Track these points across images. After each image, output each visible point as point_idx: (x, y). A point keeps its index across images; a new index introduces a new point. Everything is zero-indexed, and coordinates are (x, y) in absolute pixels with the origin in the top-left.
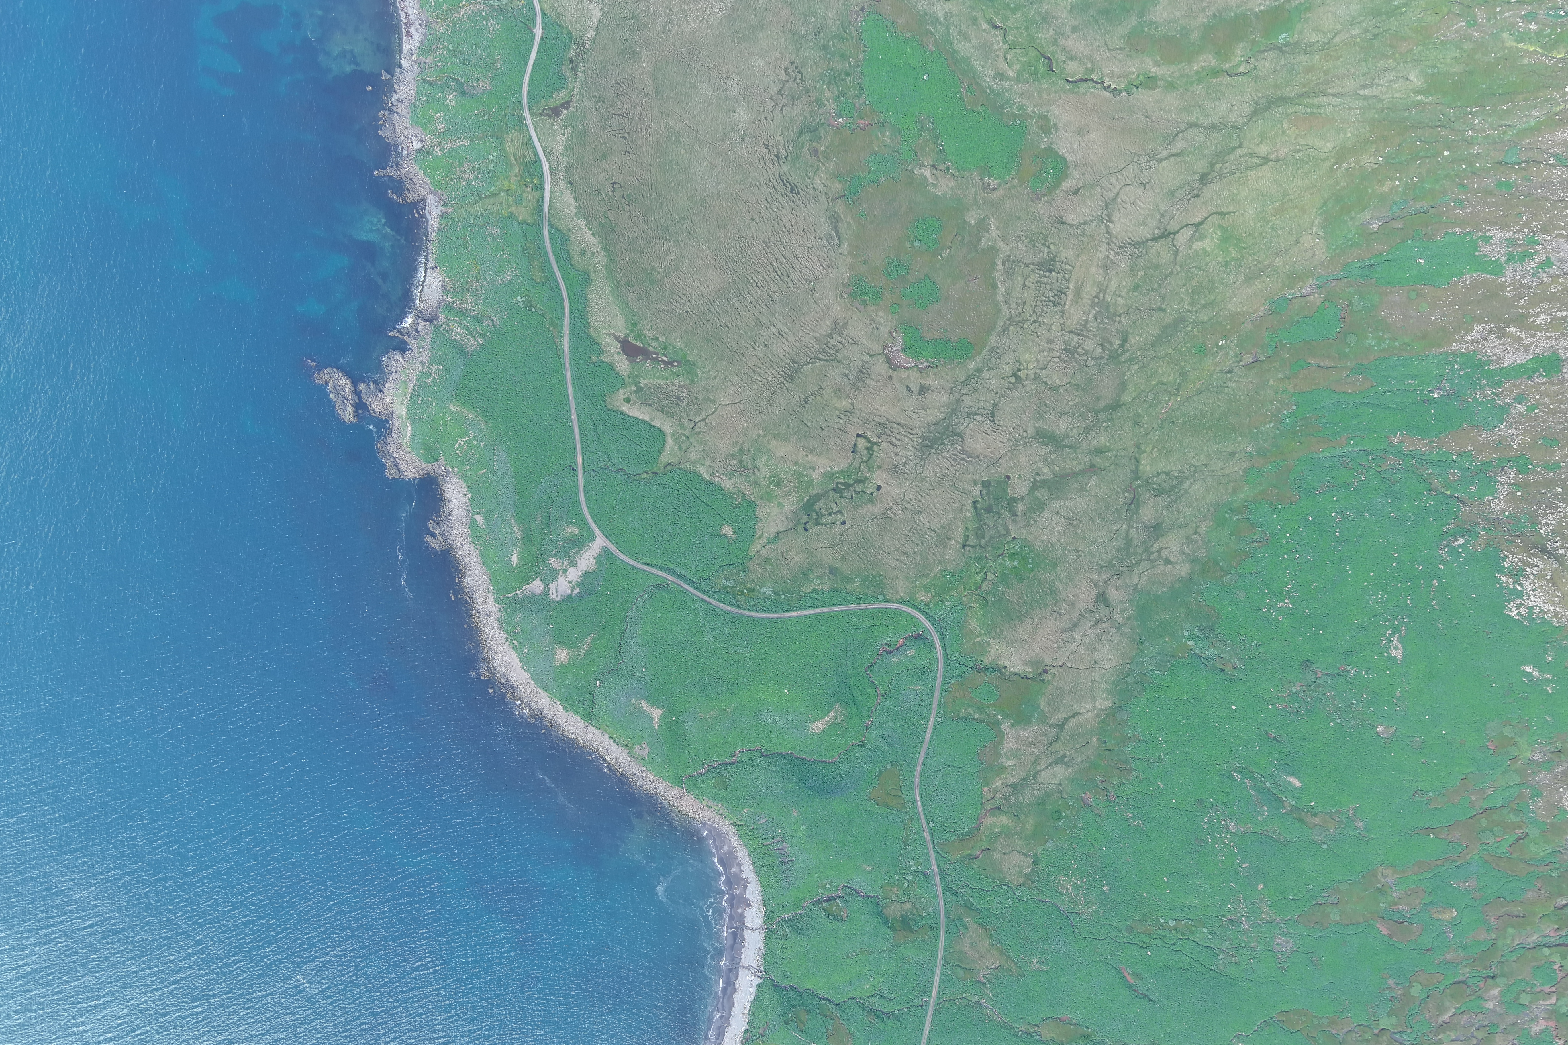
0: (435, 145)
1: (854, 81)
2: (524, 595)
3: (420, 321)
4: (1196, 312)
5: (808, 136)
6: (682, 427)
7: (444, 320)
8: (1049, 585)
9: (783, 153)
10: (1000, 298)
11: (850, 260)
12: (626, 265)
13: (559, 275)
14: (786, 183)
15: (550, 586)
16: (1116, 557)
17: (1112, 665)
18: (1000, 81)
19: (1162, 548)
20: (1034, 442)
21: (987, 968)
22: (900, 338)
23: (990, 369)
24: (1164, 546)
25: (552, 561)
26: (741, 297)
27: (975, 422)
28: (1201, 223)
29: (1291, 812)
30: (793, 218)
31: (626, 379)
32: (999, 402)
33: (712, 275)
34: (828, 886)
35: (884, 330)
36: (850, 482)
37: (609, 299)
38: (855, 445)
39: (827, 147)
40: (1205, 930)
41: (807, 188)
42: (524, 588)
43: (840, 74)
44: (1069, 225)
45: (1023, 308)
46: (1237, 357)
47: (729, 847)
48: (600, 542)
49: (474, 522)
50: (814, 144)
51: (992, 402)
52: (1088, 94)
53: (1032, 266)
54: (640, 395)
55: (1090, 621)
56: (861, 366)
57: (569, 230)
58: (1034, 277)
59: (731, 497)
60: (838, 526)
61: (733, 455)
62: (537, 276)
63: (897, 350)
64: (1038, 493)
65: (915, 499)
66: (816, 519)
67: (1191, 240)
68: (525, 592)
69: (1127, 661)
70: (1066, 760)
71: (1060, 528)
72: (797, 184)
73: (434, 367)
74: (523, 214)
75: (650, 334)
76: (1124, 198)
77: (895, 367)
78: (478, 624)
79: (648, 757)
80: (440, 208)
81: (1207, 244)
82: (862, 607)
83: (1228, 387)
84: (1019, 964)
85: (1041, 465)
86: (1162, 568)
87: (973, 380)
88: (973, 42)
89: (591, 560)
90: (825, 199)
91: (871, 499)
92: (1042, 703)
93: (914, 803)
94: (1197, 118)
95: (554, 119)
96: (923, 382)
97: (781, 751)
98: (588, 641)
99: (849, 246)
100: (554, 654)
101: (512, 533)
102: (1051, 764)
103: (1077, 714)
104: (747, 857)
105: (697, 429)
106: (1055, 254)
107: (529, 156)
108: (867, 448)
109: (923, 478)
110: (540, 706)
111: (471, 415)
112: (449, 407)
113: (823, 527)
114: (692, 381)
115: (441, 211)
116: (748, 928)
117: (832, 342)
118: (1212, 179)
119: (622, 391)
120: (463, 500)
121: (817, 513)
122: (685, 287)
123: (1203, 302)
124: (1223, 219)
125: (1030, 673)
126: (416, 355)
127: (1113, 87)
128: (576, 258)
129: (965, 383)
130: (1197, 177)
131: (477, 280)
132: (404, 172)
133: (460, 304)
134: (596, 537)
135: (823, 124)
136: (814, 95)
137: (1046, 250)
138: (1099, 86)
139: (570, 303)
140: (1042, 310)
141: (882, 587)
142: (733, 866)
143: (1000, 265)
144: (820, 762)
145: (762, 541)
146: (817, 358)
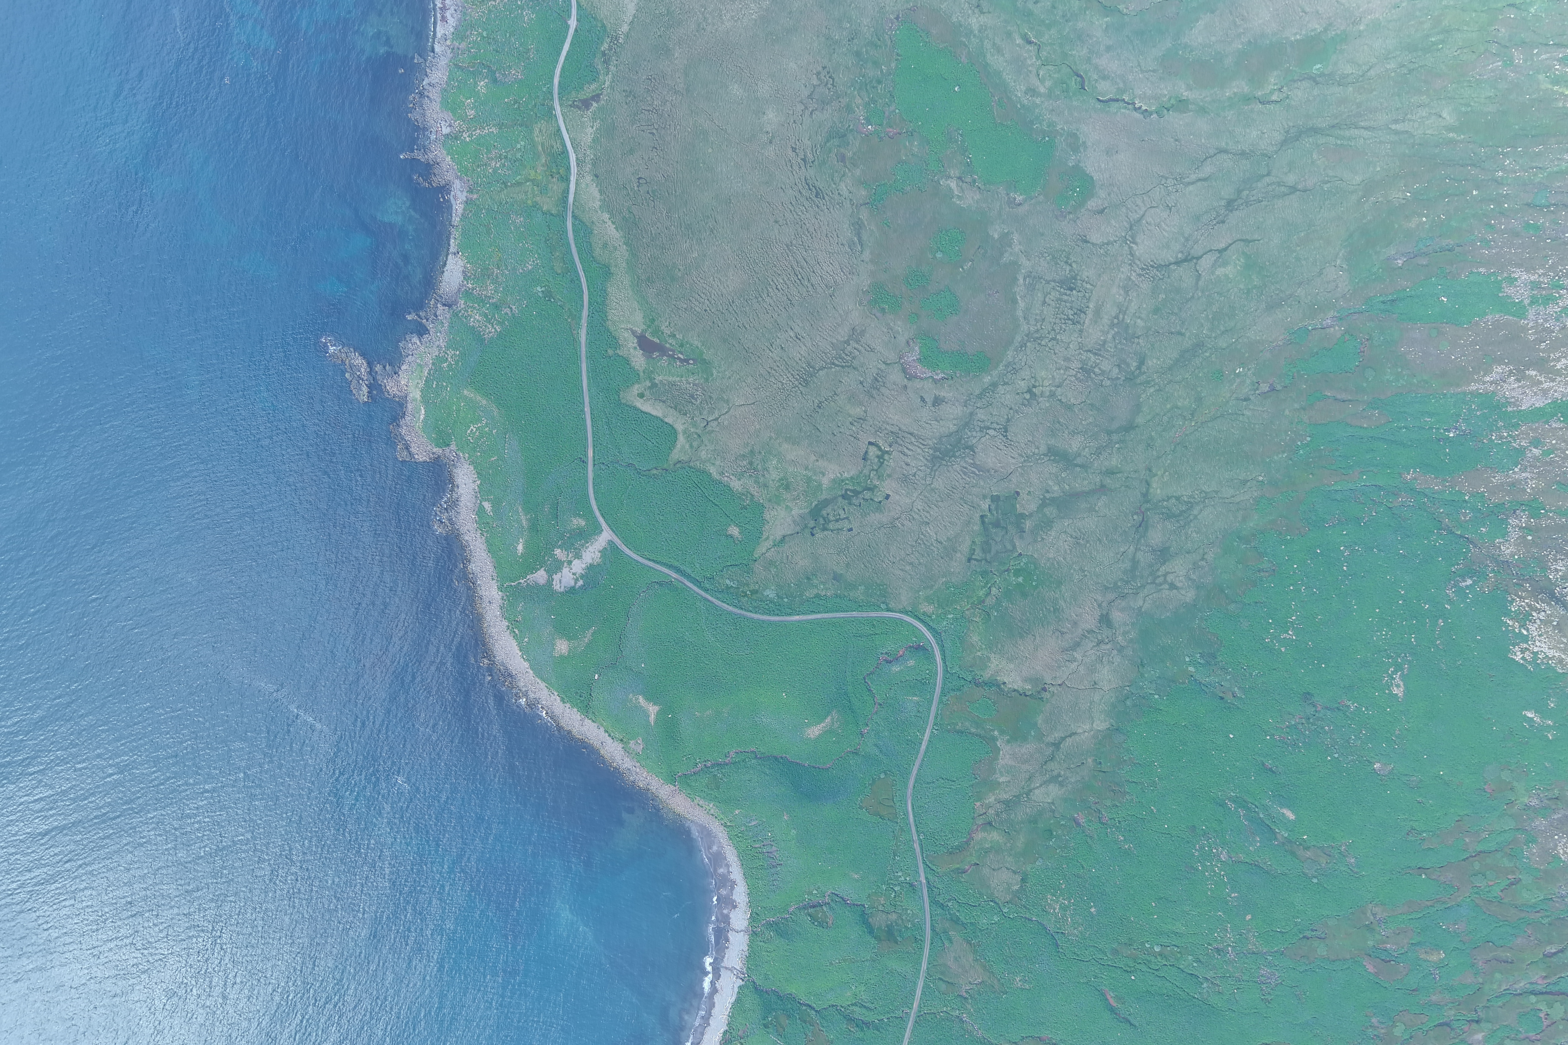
0: (464, 131)
1: (885, 89)
2: (528, 584)
3: (439, 305)
4: (1215, 338)
5: (836, 141)
6: (695, 425)
7: (463, 306)
8: (1053, 603)
9: (810, 156)
10: (1019, 313)
11: (871, 267)
12: (648, 260)
13: (579, 267)
14: (811, 187)
15: (554, 576)
16: (1121, 579)
17: (1112, 687)
18: (1031, 96)
19: (1168, 573)
20: (1046, 460)
21: (970, 983)
22: (917, 348)
23: (1005, 384)
24: (1170, 571)
25: (558, 552)
26: (760, 299)
27: (987, 436)
28: (1226, 249)
29: (1283, 844)
30: (816, 223)
31: (642, 374)
32: (1012, 417)
33: (733, 275)
34: (815, 892)
35: (902, 340)
36: (859, 489)
37: (628, 294)
38: (866, 452)
39: (854, 154)
40: (1190, 958)
41: (833, 194)
42: (528, 577)
43: (871, 82)
44: (1093, 244)
45: (1041, 325)
46: (1254, 385)
47: (718, 847)
48: (606, 536)
49: (481, 507)
50: (842, 150)
51: (1006, 417)
52: (1119, 114)
53: (1053, 284)
54: (654, 390)
55: (1092, 641)
57: (593, 222)
58: (1054, 295)
59: (740, 498)
60: (845, 533)
61: (744, 456)
62: (558, 267)
63: (914, 360)
64: (1047, 511)
65: (923, 510)
66: (823, 525)
67: (1214, 265)
68: (529, 582)
69: (1127, 684)
70: (1060, 779)
71: (1067, 547)
72: (823, 189)
73: (451, 352)
74: (548, 204)
75: (667, 331)
76: (1150, 220)
77: (911, 377)
78: (481, 610)
79: (642, 752)
80: (465, 194)
81: (1229, 271)
82: (865, 614)
83: (1243, 415)
84: (1002, 981)
85: (1050, 483)
86: (1167, 592)
87: (987, 394)
88: (1006, 56)
89: (596, 553)
90: (849, 206)
91: (879, 507)
92: (1040, 720)
93: (906, 814)
94: (1227, 144)
95: (583, 111)
96: (937, 393)
97: (775, 754)
98: (589, 634)
99: (871, 253)
100: (554, 645)
101: (519, 521)
102: (1045, 782)
103: (1075, 734)
104: (736, 859)
105: (709, 428)
106: (1076, 272)
107: (557, 146)
108: (878, 457)
109: (933, 490)
110: (537, 696)
111: (484, 402)
112: (463, 393)
113: (830, 533)
114: (707, 380)
115: (466, 197)
116: (733, 930)
117: (849, 348)
118: (1238, 206)
119: (636, 386)
120: (473, 486)
121: (824, 519)
122: (705, 286)
123: (1222, 328)
124: (1248, 246)
125: (1029, 690)
126: (434, 339)
127: (1144, 108)
128: (597, 252)
129: (980, 397)
130: (1223, 203)
131: (498, 268)
132: (431, 156)
133: (480, 291)
134: (602, 530)
135: (851, 131)
136: (845, 101)
137: (1068, 268)
138: (1130, 106)
139: (589, 295)
140: (1061, 327)
141: (885, 596)
142: (721, 867)
143: (1021, 281)
144: (814, 767)
145: (768, 544)
146: (833, 364)
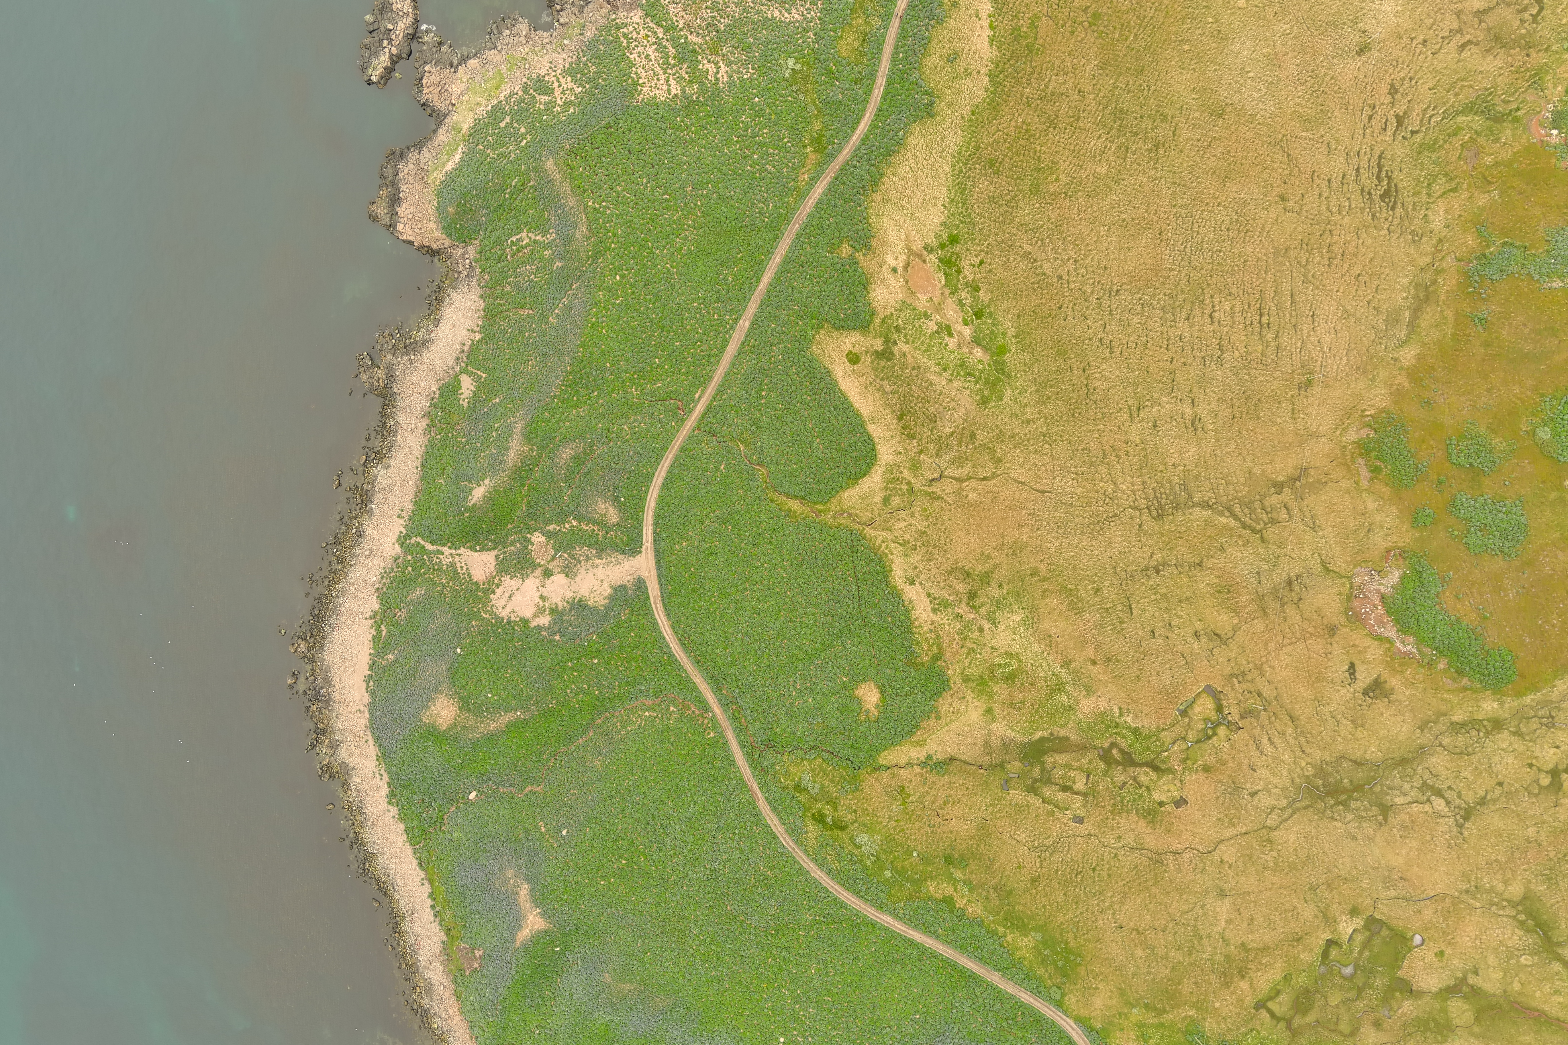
2: (452, 564)
5: (1478, 121)
6: (915, 466)
9: (1413, 120)
11: (1402, 380)
13: (885, 67)
14: (1384, 174)
15: (506, 579)
20: (1508, 912)
22: (1396, 574)
23: (1517, 733)
26: (1170, 317)
27: (1427, 807)
30: (1353, 244)
31: (877, 321)
32: (1495, 801)
35: (1379, 541)
36: (1138, 757)
37: (941, 167)
38: (1192, 701)
39: (1495, 163)
41: (1414, 210)
42: (461, 551)
48: (641, 565)
49: (456, 382)
50: (1480, 143)
51: (1482, 793)
56: (1297, 576)
59: (916, 643)
60: (1065, 819)
61: (968, 574)
62: (848, 44)
63: (1378, 591)
64: (1454, 1005)
66: (1035, 781)
68: (457, 559)
72: (1401, 192)
73: (567, 83)
77: (1356, 619)
79: (471, 975)
82: (1012, 986)
85: (1491, 960)
87: (1474, 733)
89: (606, 585)
90: (1431, 249)
91: (1155, 811)
96: (1386, 675)
98: (504, 718)
99: (1419, 357)
100: (430, 699)
101: (504, 447)
105: (936, 489)
108: (1208, 722)
109: (1269, 840)
110: (351, 762)
111: (572, 201)
112: (545, 164)
113: (1039, 802)
117: (1274, 500)
119: (856, 337)
120: (464, 336)
121: (1043, 770)
122: (1085, 234)
126: (553, 46)
128: (934, 60)
129: (1457, 728)
134: (640, 552)
135: (1516, 120)
136: (1539, 58)
139: (871, 127)
141: (1068, 978)
145: (917, 754)
146: (1229, 509)
